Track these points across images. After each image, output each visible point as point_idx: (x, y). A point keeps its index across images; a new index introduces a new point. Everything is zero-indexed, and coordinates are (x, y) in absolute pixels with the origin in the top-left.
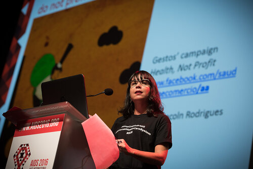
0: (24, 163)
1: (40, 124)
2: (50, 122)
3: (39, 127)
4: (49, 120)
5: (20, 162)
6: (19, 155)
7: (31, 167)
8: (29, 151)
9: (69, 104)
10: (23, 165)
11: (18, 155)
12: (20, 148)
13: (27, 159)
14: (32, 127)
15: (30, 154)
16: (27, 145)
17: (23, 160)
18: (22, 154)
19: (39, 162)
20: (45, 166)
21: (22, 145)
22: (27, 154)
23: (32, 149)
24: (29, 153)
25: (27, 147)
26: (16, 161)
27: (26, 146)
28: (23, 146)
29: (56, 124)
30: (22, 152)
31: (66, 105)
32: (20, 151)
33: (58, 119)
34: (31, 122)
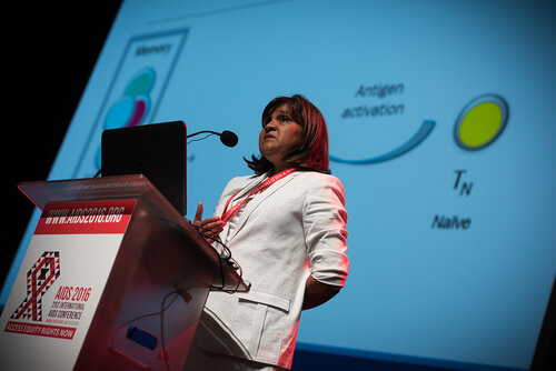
0: (44, 290)
1: (86, 215)
2: (106, 214)
3: (84, 220)
4: (105, 209)
5: (38, 287)
6: (39, 274)
7: (57, 300)
8: (58, 267)
10: (43, 293)
11: (35, 272)
12: (42, 259)
13: (52, 282)
14: (70, 219)
15: (58, 273)
16: (57, 254)
17: (45, 284)
18: (44, 271)
19: (73, 293)
20: (83, 302)
21: (46, 253)
22: (53, 273)
23: (64, 263)
24: (56, 271)
25: (56, 259)
26: (30, 283)
27: (53, 255)
28: (48, 256)
29: (117, 218)
30: (44, 267)
31: (140, 182)
32: (41, 265)
33: (123, 208)
34: (69, 208)
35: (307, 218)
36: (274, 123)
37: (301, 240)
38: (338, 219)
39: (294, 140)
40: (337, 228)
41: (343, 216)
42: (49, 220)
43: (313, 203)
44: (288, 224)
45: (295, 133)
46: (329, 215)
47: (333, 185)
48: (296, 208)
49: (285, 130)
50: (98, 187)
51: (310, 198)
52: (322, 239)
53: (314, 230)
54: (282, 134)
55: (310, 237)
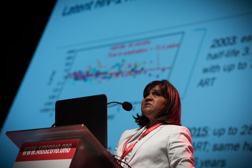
1: (48, 149)
2: (60, 148)
3: (47, 152)
4: (60, 145)
9: (86, 127)
14: (38, 152)
29: (67, 150)
31: (82, 128)
33: (71, 144)
34: (38, 146)
35: (170, 152)
36: (151, 96)
37: (166, 165)
38: (188, 151)
39: (162, 107)
40: (188, 156)
41: (190, 149)
42: (24, 153)
43: (173, 143)
44: (159, 155)
45: (163, 103)
46: (183, 149)
47: (185, 132)
48: (164, 146)
49: (157, 101)
50: (54, 133)
51: (171, 140)
52: (180, 163)
53: (175, 158)
54: (155, 103)
55: (173, 162)
